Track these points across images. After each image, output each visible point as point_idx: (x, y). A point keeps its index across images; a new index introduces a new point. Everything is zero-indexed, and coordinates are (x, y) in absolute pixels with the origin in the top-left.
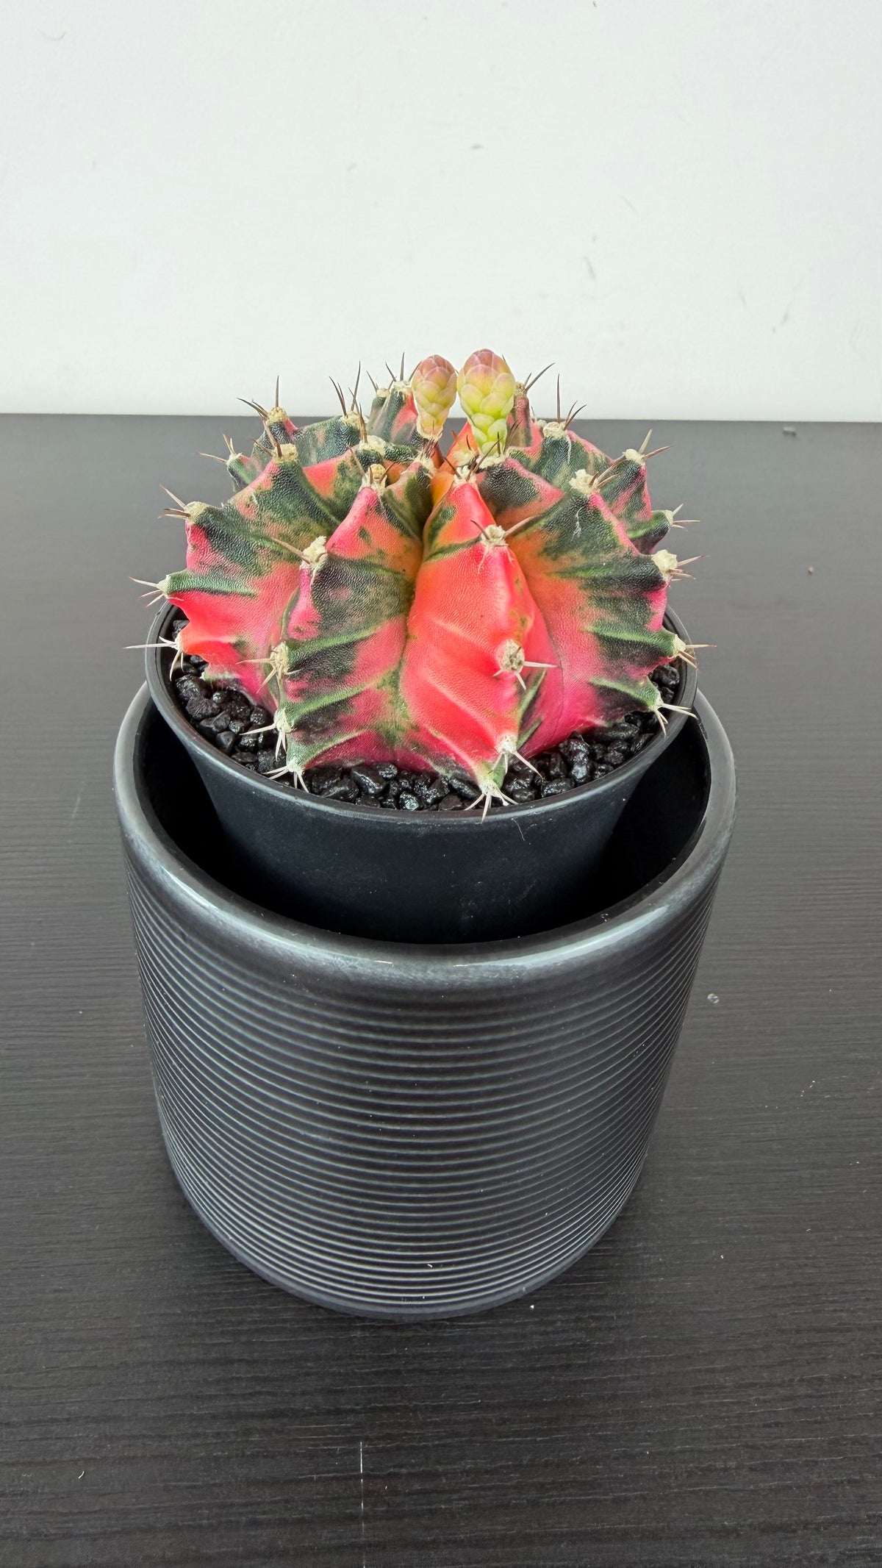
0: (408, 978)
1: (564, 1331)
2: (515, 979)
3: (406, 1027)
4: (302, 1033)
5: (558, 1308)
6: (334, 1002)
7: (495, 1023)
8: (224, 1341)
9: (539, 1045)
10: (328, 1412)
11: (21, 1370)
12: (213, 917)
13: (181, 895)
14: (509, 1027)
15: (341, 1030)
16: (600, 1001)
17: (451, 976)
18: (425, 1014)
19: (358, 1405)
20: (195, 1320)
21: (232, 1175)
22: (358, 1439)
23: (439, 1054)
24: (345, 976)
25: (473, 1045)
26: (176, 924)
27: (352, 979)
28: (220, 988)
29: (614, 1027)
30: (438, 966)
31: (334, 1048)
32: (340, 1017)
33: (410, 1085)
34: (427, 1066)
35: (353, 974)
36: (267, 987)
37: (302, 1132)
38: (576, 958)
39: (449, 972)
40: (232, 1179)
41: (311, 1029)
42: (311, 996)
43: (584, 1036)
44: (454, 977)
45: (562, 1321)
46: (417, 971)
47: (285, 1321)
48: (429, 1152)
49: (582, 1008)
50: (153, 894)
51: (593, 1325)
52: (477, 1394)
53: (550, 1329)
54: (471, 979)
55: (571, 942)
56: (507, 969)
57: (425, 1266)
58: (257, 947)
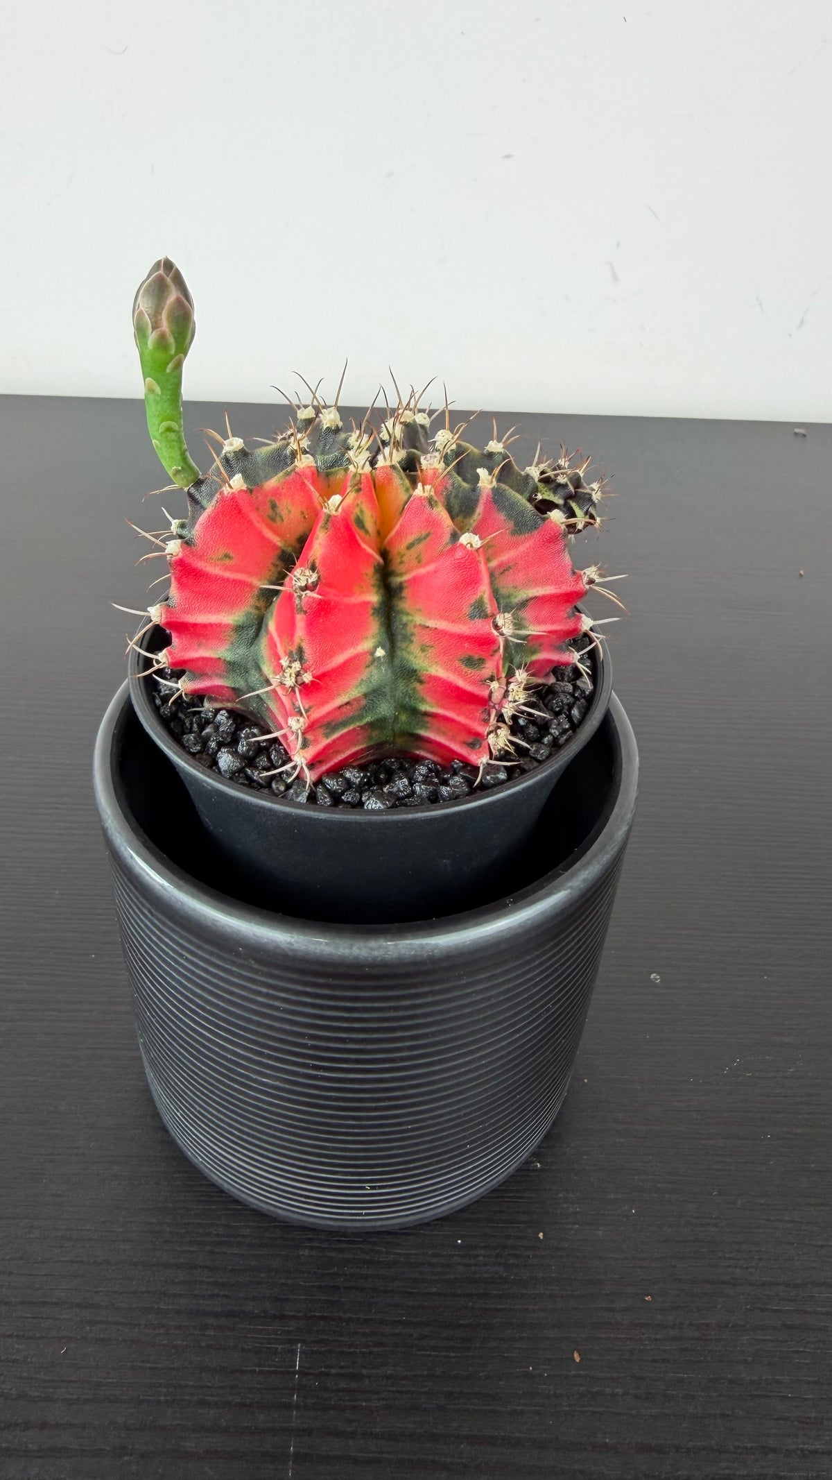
0: (337, 954)
1: (485, 1265)
2: (429, 956)
3: (338, 993)
4: (251, 996)
5: (482, 1244)
6: (276, 972)
7: (413, 991)
8: (192, 1249)
9: (454, 1009)
10: (274, 1317)
11: (22, 1259)
12: (173, 898)
13: (147, 877)
14: (425, 995)
15: (283, 995)
16: (506, 972)
17: (373, 953)
18: (353, 983)
19: (300, 1312)
20: (168, 1230)
21: (198, 1108)
22: (297, 1341)
23: (366, 1015)
24: (284, 951)
25: (395, 1009)
26: (144, 902)
27: (290, 954)
28: (181, 956)
29: (518, 995)
30: (362, 944)
31: (277, 1009)
32: (280, 983)
33: (343, 1040)
34: (356, 1025)
35: (290, 949)
36: (219, 957)
37: (254, 1076)
38: (482, 937)
39: (372, 949)
40: (199, 1112)
41: (259, 993)
42: (256, 966)
43: (493, 1001)
44: (376, 953)
45: (484, 1256)
46: (345, 948)
47: (243, 1236)
49: (490, 978)
50: (126, 875)
51: (511, 1261)
52: (403, 1312)
53: (472, 1262)
54: (390, 955)
55: (477, 925)
56: (422, 947)
57: (363, 1188)
58: (210, 924)
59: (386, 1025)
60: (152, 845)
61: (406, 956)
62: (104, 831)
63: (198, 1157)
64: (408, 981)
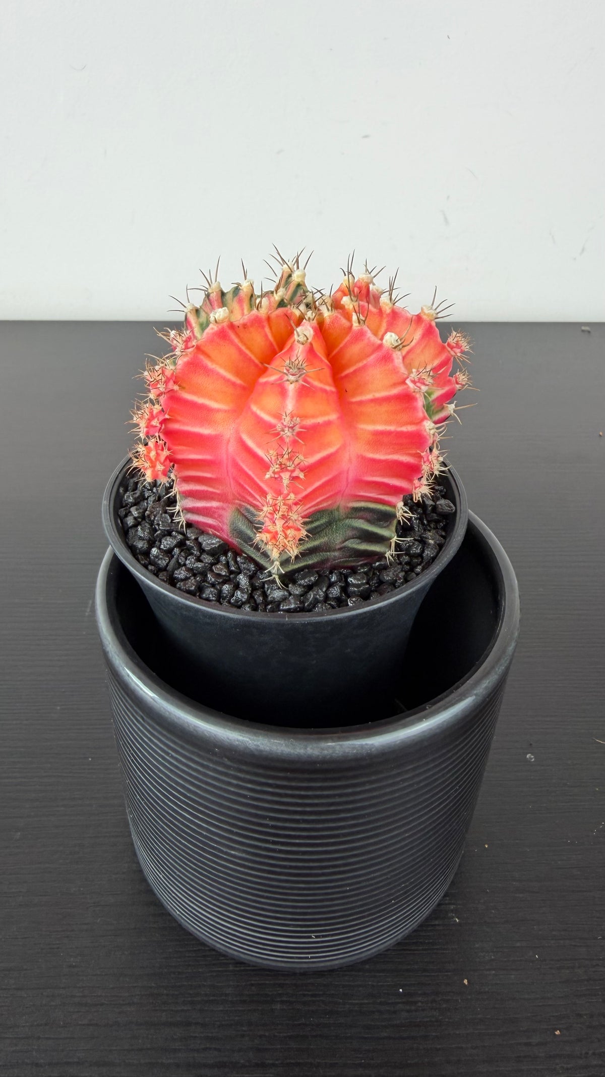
0: (294, 753)
2: (367, 753)
3: (293, 784)
4: (224, 786)
6: (244, 767)
7: (353, 781)
12: (162, 709)
13: (141, 692)
14: (363, 784)
15: (249, 786)
16: (427, 763)
17: (323, 752)
18: (306, 776)
21: (178, 873)
23: (316, 801)
24: (252, 751)
25: (340, 796)
26: (138, 711)
27: (256, 753)
28: (168, 754)
30: (315, 745)
31: (245, 796)
32: (248, 777)
33: (297, 821)
34: (308, 809)
35: (257, 750)
36: (199, 756)
37: (225, 850)
38: (409, 737)
39: (323, 749)
40: (178, 876)
41: (229, 784)
42: (229, 763)
43: (415, 787)
44: (326, 752)
46: (300, 749)
48: (311, 864)
49: (414, 769)
50: (123, 689)
54: (337, 753)
56: (362, 746)
57: (310, 937)
58: (192, 730)
59: (332, 808)
60: (144, 665)
61: (350, 754)
62: (105, 654)
63: (177, 912)
64: (351, 774)
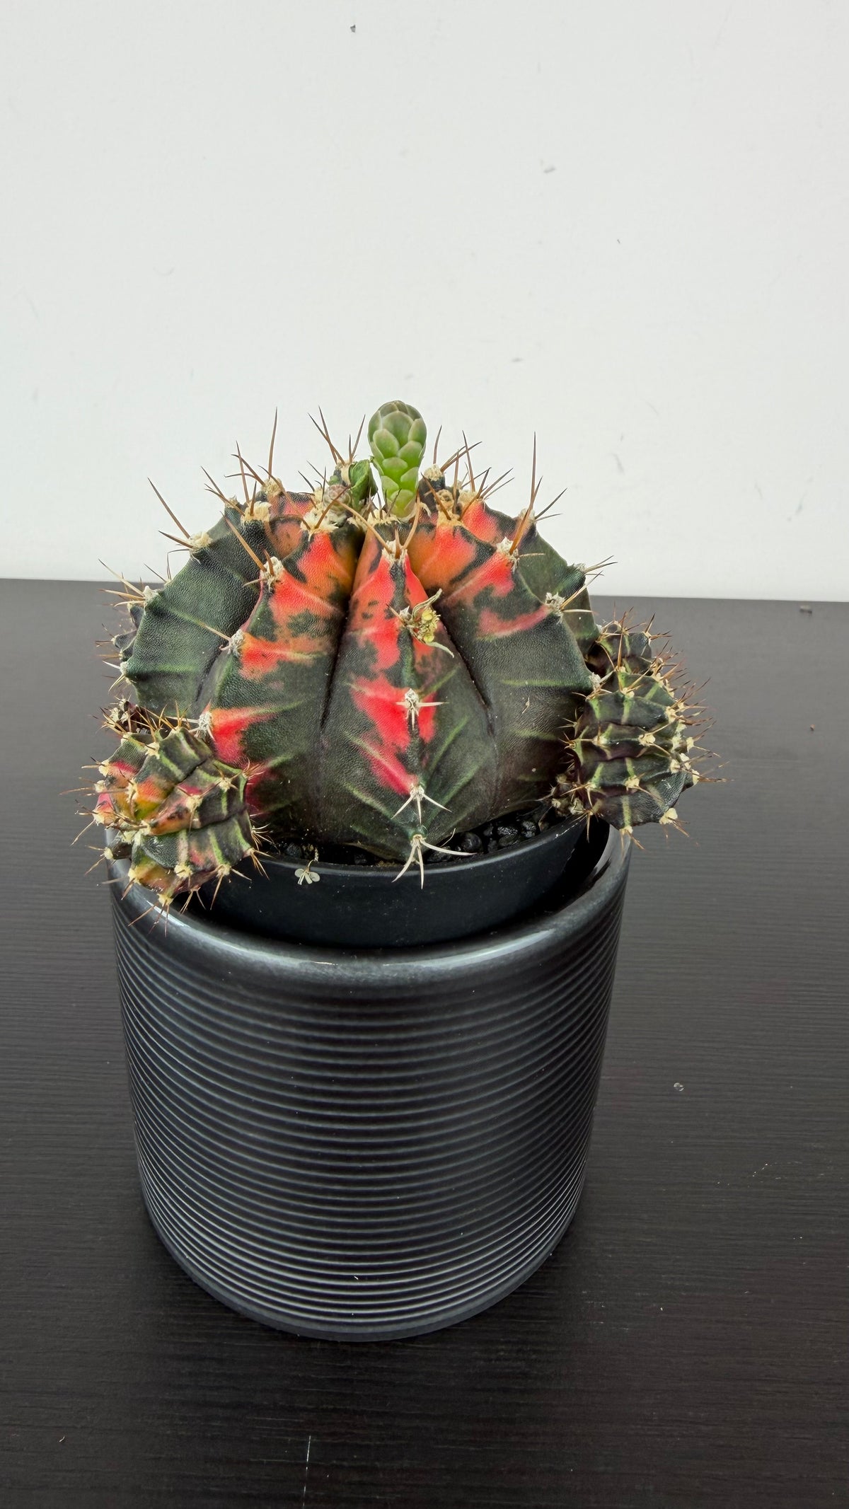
0: (321, 974)
2: (411, 979)
4: (239, 1030)
6: (262, 998)
7: (398, 1022)
9: (439, 1049)
15: (269, 1026)
17: (358, 973)
18: (336, 1009)
24: (270, 971)
27: (276, 974)
30: (346, 965)
31: (262, 1042)
32: (267, 1012)
39: (356, 969)
41: (245, 1025)
42: (244, 992)
44: (359, 974)
49: (475, 1017)
54: (374, 976)
58: (200, 948)
59: (371, 1062)
61: (390, 978)
64: (393, 1010)
